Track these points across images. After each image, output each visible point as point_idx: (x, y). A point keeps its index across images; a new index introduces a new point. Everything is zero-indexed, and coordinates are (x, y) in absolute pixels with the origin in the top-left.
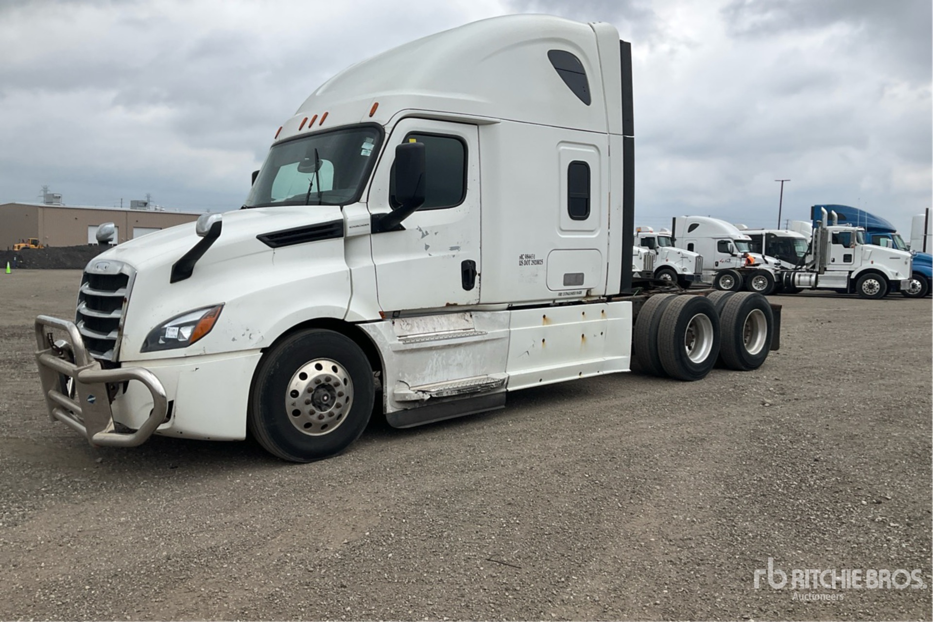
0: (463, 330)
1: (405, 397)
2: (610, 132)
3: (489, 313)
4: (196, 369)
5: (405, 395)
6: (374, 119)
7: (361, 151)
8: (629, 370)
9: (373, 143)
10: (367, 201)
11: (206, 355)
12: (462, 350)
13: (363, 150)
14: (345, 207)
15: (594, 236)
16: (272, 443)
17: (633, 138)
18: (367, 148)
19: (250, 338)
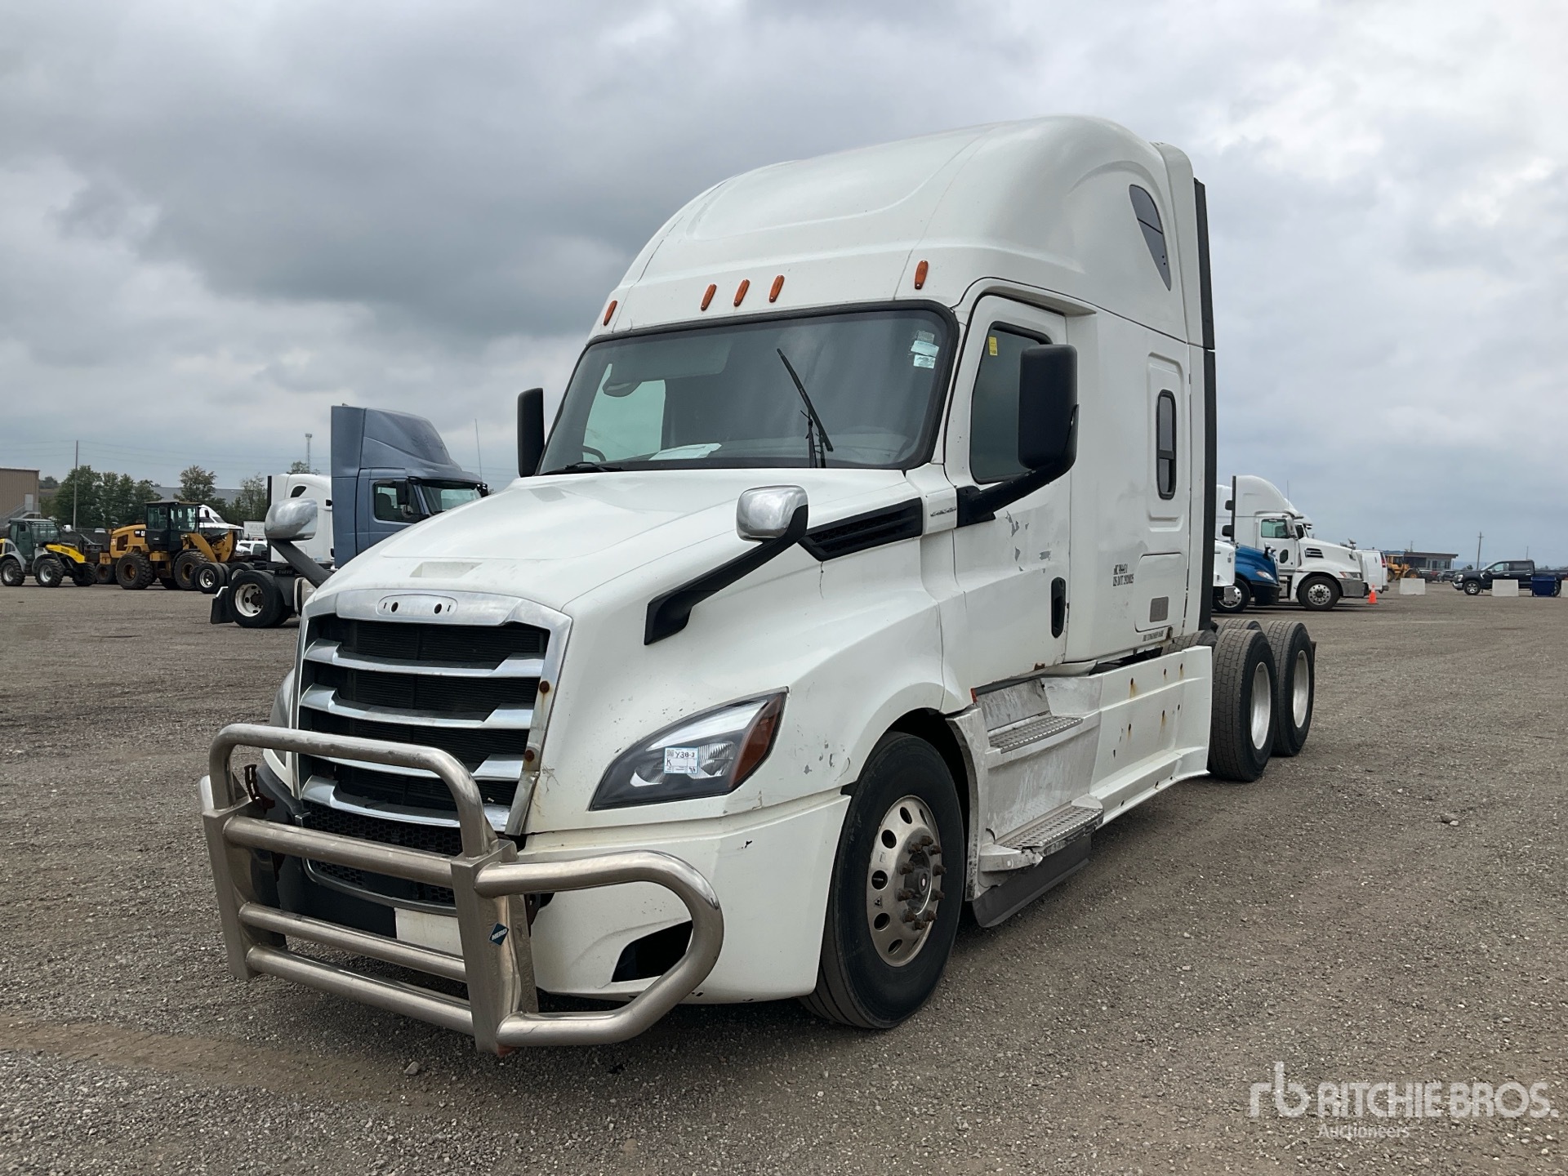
0: (1039, 715)
1: (1004, 863)
2: (1191, 341)
3: (1073, 679)
4: (748, 843)
5: (1004, 858)
6: (926, 294)
7: (913, 358)
8: (1206, 772)
9: (935, 343)
10: (944, 461)
11: (763, 808)
12: (1054, 757)
13: (917, 357)
14: (908, 472)
15: (1178, 529)
16: (852, 994)
17: (1214, 353)
18: (924, 353)
19: (831, 765)
